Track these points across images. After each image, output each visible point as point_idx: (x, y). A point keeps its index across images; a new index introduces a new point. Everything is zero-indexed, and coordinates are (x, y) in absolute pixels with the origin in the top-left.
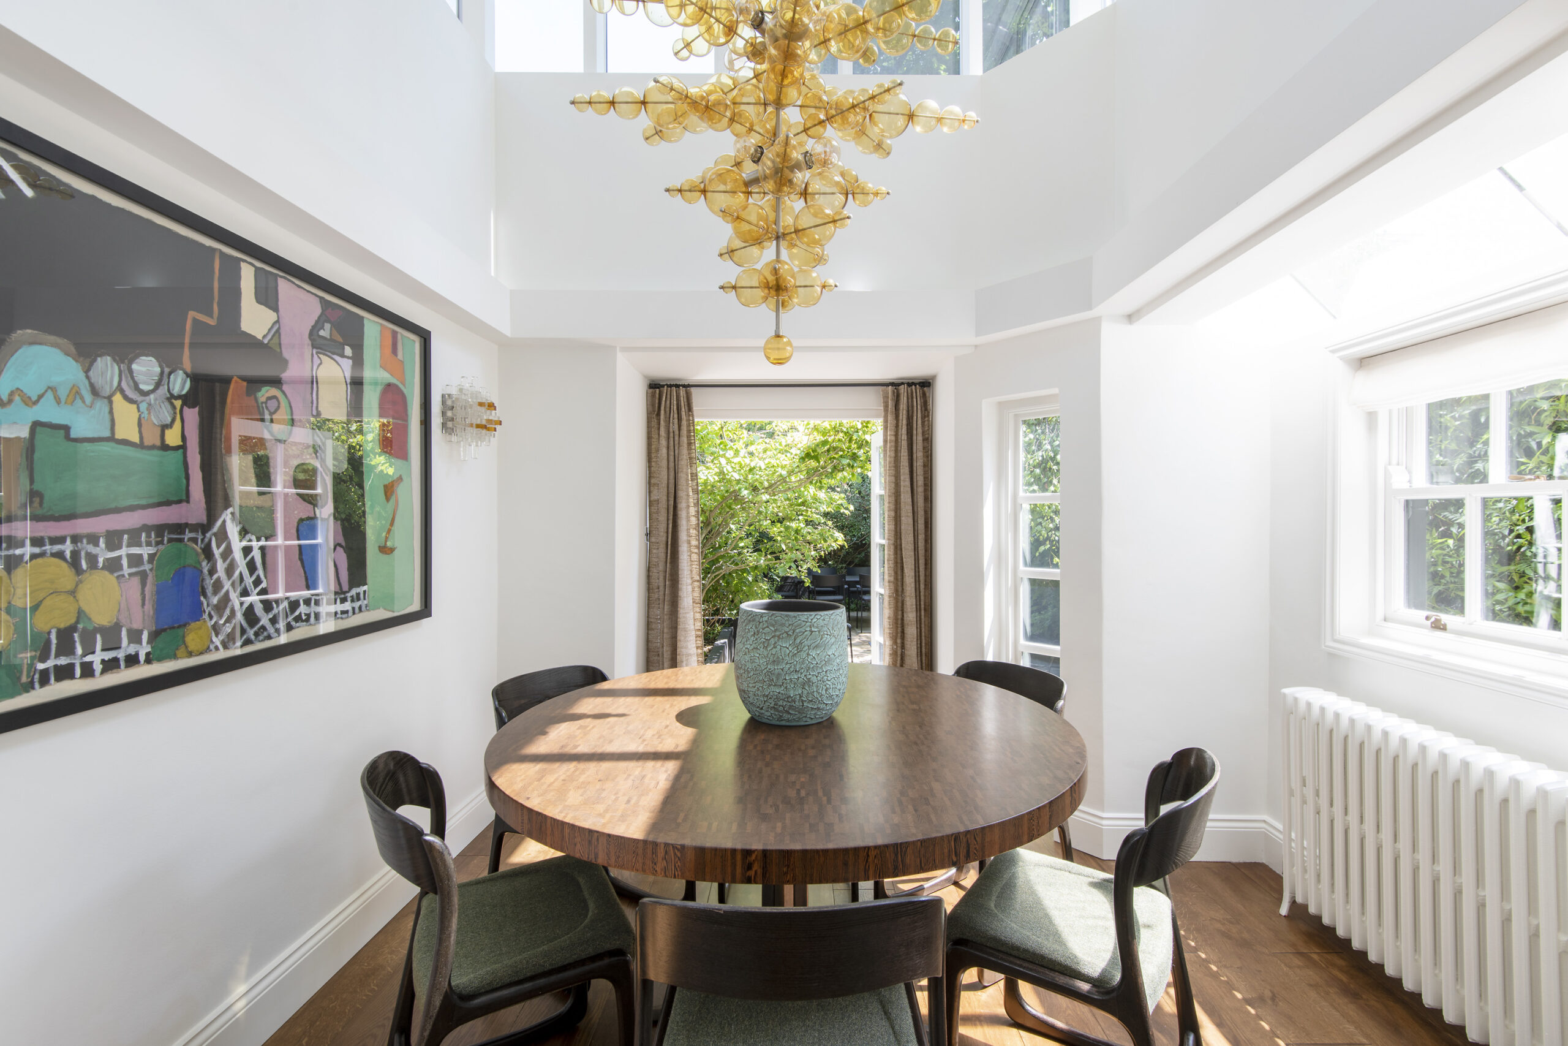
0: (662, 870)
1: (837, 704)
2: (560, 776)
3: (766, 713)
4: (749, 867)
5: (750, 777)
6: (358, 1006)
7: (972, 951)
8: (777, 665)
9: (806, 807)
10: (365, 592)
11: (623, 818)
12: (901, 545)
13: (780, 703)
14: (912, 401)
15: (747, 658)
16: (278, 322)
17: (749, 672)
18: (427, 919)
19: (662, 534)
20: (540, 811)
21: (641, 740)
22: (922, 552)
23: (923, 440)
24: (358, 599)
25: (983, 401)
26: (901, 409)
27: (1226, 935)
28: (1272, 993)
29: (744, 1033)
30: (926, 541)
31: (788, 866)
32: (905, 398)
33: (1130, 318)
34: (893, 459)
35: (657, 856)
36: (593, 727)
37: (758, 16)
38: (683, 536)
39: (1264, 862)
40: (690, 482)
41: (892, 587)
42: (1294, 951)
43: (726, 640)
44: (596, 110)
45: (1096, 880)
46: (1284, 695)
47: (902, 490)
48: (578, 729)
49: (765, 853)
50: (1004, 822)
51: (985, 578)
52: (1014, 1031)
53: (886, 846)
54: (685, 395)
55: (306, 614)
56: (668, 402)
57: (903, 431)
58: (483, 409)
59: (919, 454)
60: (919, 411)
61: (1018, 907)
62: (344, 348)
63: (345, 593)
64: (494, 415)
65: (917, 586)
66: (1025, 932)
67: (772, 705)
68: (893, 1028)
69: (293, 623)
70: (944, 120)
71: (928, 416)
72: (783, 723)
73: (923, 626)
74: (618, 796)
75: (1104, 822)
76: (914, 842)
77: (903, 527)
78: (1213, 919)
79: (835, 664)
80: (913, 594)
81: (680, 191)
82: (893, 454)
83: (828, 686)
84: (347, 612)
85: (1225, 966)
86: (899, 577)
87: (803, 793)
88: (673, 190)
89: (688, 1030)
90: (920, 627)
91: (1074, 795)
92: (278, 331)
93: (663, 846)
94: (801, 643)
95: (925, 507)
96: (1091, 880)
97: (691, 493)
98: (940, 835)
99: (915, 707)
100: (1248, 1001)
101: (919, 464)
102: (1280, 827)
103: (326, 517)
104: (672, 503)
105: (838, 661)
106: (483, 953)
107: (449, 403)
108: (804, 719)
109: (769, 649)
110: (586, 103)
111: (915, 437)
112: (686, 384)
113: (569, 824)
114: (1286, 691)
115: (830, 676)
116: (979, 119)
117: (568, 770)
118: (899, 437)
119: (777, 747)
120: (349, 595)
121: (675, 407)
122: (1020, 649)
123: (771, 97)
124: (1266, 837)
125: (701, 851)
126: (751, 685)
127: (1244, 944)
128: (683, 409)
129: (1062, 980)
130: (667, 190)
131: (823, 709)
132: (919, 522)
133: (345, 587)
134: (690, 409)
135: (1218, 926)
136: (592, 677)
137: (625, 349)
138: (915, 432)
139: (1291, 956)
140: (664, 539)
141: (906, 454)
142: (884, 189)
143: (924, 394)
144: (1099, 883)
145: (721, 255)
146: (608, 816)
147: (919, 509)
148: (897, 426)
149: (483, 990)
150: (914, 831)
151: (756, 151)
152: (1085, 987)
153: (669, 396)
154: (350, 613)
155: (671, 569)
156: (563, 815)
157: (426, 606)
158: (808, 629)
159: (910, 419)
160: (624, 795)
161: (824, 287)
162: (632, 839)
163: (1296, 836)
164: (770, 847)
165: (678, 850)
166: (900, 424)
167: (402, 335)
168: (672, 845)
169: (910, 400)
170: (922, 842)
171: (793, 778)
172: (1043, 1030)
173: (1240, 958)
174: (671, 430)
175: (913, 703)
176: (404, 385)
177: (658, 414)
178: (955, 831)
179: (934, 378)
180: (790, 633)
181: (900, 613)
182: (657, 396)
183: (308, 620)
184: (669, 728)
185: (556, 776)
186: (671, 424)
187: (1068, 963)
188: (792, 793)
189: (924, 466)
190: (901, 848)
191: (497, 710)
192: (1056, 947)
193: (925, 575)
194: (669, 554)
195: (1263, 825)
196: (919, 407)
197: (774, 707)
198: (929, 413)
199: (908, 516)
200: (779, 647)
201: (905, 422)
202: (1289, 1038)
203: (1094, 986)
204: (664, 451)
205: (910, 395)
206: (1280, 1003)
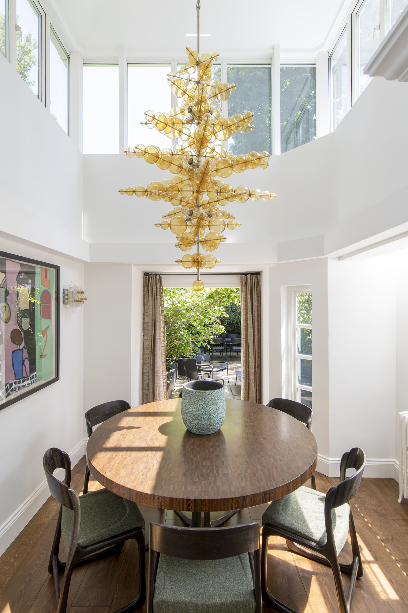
0: (157, 505)
1: (221, 425)
2: (116, 461)
3: (194, 430)
4: (189, 505)
5: (188, 462)
6: (35, 540)
7: (272, 529)
8: (198, 412)
9: (210, 478)
10: (35, 374)
11: (142, 483)
12: (248, 341)
13: (199, 426)
14: (253, 281)
15: (186, 408)
16: (6, 277)
17: (187, 414)
18: (66, 513)
19: (150, 336)
20: (111, 479)
21: (146, 442)
22: (256, 343)
23: (257, 297)
24: (33, 378)
25: (281, 286)
26: (248, 284)
27: (376, 511)
28: (392, 537)
29: (187, 565)
30: (258, 338)
31: (203, 505)
32: (250, 280)
33: (340, 258)
34: (245, 305)
35: (155, 500)
36: (127, 435)
37: (191, 160)
38: (157, 337)
39: (394, 478)
40: (161, 314)
41: (245, 358)
42: (402, 519)
43: (175, 369)
44: (128, 194)
45: (321, 497)
46: (400, 414)
47: (248, 318)
48: (121, 436)
49: (195, 500)
50: (283, 485)
51: (282, 360)
52: (290, 553)
53: (239, 497)
54: (159, 279)
55: (15, 388)
56: (152, 281)
57: (249, 293)
58: (79, 294)
59: (255, 303)
60: (255, 285)
61: (290, 509)
62: (28, 281)
63: (28, 377)
64: (83, 296)
65: (255, 358)
66: (292, 521)
67: (196, 427)
68: (242, 563)
69: (10, 392)
70: (262, 196)
71: (259, 287)
72: (201, 434)
73: (257, 374)
74: (139, 471)
75: (330, 462)
76: (249, 496)
77: (249, 333)
78: (371, 504)
79: (221, 410)
80: (253, 361)
81: (161, 225)
82: (245, 303)
83: (218, 419)
84: (29, 384)
85: (374, 525)
86: (247, 354)
87: (208, 471)
88: (158, 225)
89: (167, 563)
90: (256, 375)
91: (311, 470)
92: (6, 280)
93: (157, 497)
94: (207, 403)
95: (258, 324)
96: (319, 497)
97: (161, 319)
98: (259, 492)
99: (252, 424)
100: (382, 541)
101: (255, 307)
102: (398, 463)
103: (22, 348)
104: (154, 323)
105: (222, 409)
106: (88, 529)
107: (66, 293)
108: (208, 432)
109: (195, 405)
110: (125, 191)
111: (253, 296)
112: (159, 274)
113: (122, 485)
114: (400, 413)
115: (219, 415)
116: (276, 195)
117: (119, 458)
118: (247, 296)
119: (198, 446)
120: (30, 377)
121: (155, 284)
122: (297, 387)
123: (195, 189)
124: (394, 468)
125: (171, 499)
126: (188, 419)
127: (383, 515)
128: (158, 284)
129: (305, 541)
130: (156, 225)
131: (216, 428)
132: (255, 331)
133: (28, 374)
134: (161, 284)
135: (373, 507)
136: (123, 406)
137: (135, 265)
138: (253, 294)
139: (401, 520)
140: (151, 338)
141: (250, 303)
142: (239, 223)
143: (257, 278)
144: (322, 498)
145: (176, 246)
146: (136, 482)
147: (255, 326)
148: (246, 291)
149: (90, 544)
150: (249, 490)
151: (190, 212)
152: (314, 544)
153: (152, 279)
154: (30, 384)
155: (153, 350)
156: (119, 481)
157: (57, 376)
158: (210, 397)
159: (251, 288)
160: (141, 471)
161: (216, 261)
162: (146, 493)
163: (404, 468)
164: (196, 498)
165: (163, 498)
166: (247, 291)
167: (49, 270)
168: (161, 496)
169: (252, 281)
170: (253, 495)
171: (204, 463)
172: (301, 553)
173: (381, 522)
174: (153, 293)
175: (251, 422)
176: (50, 290)
177: (148, 286)
178: (265, 490)
179: (262, 272)
180: (203, 399)
181: (248, 369)
182: (148, 279)
183: (15, 390)
184: (156, 435)
185: (115, 461)
186: (153, 291)
187: (308, 535)
188: (204, 471)
189: (258, 307)
190: (245, 498)
191: (87, 422)
192: (304, 528)
193: (258, 352)
194: (152, 345)
195: (393, 463)
196: (255, 284)
197: (197, 428)
198: (259, 286)
199: (251, 329)
200: (199, 405)
201: (249, 290)
202: (396, 556)
203: (317, 544)
204: (151, 302)
205: (251, 278)
206: (395, 541)
